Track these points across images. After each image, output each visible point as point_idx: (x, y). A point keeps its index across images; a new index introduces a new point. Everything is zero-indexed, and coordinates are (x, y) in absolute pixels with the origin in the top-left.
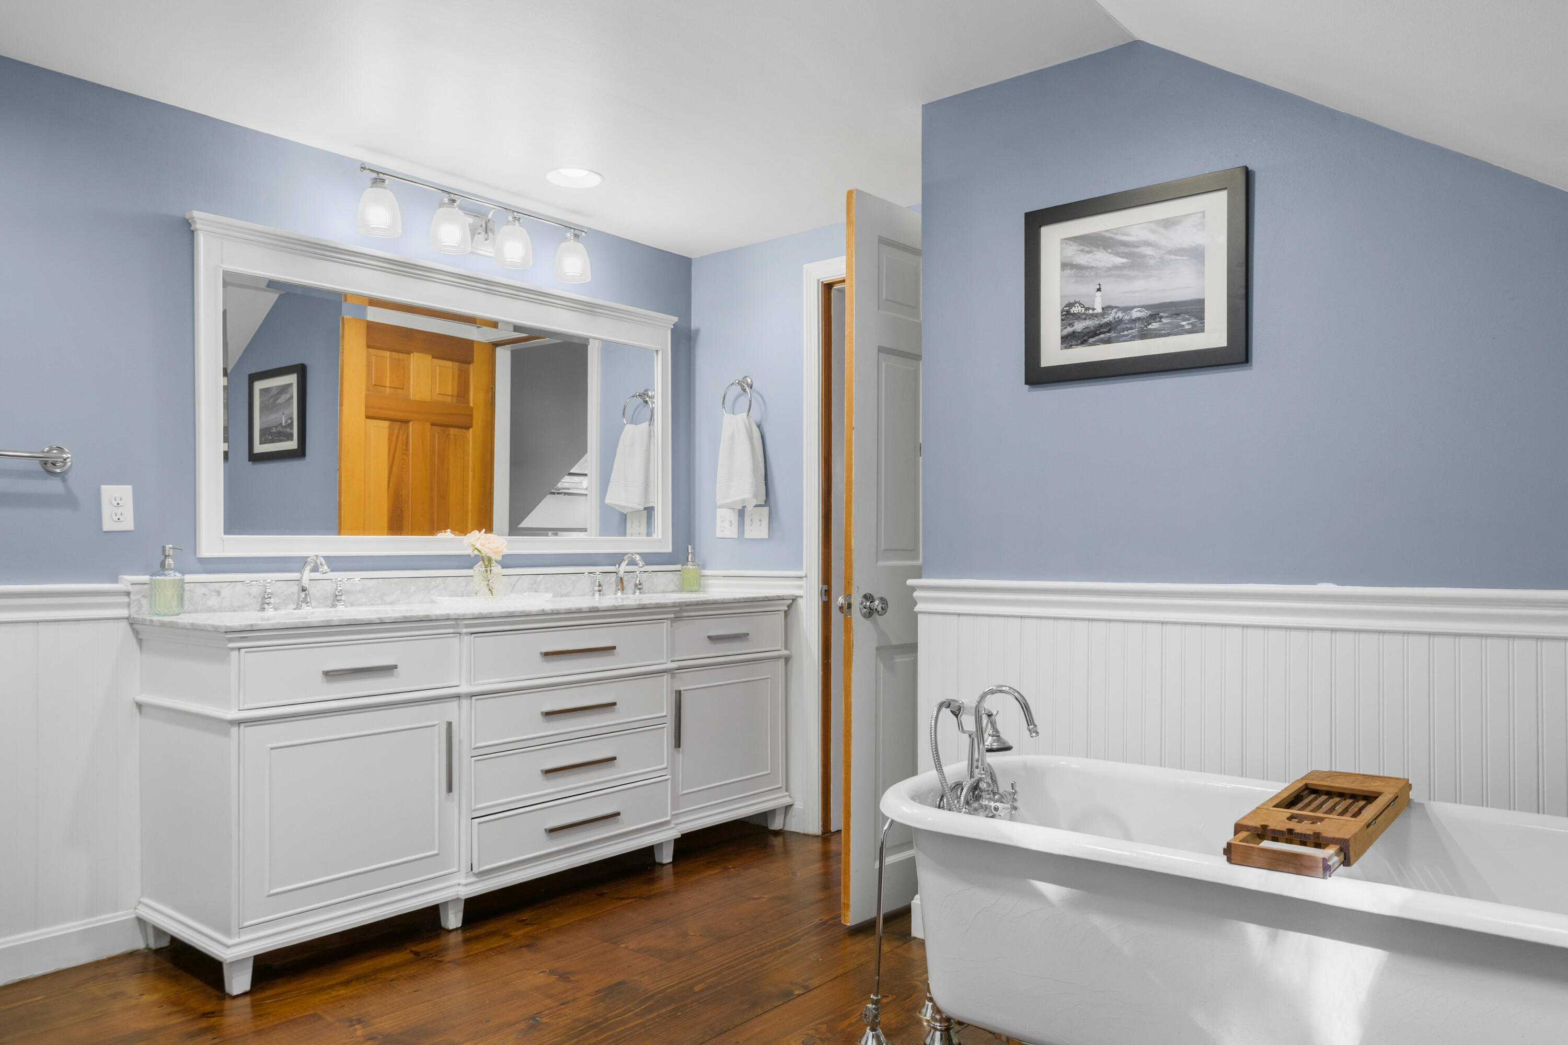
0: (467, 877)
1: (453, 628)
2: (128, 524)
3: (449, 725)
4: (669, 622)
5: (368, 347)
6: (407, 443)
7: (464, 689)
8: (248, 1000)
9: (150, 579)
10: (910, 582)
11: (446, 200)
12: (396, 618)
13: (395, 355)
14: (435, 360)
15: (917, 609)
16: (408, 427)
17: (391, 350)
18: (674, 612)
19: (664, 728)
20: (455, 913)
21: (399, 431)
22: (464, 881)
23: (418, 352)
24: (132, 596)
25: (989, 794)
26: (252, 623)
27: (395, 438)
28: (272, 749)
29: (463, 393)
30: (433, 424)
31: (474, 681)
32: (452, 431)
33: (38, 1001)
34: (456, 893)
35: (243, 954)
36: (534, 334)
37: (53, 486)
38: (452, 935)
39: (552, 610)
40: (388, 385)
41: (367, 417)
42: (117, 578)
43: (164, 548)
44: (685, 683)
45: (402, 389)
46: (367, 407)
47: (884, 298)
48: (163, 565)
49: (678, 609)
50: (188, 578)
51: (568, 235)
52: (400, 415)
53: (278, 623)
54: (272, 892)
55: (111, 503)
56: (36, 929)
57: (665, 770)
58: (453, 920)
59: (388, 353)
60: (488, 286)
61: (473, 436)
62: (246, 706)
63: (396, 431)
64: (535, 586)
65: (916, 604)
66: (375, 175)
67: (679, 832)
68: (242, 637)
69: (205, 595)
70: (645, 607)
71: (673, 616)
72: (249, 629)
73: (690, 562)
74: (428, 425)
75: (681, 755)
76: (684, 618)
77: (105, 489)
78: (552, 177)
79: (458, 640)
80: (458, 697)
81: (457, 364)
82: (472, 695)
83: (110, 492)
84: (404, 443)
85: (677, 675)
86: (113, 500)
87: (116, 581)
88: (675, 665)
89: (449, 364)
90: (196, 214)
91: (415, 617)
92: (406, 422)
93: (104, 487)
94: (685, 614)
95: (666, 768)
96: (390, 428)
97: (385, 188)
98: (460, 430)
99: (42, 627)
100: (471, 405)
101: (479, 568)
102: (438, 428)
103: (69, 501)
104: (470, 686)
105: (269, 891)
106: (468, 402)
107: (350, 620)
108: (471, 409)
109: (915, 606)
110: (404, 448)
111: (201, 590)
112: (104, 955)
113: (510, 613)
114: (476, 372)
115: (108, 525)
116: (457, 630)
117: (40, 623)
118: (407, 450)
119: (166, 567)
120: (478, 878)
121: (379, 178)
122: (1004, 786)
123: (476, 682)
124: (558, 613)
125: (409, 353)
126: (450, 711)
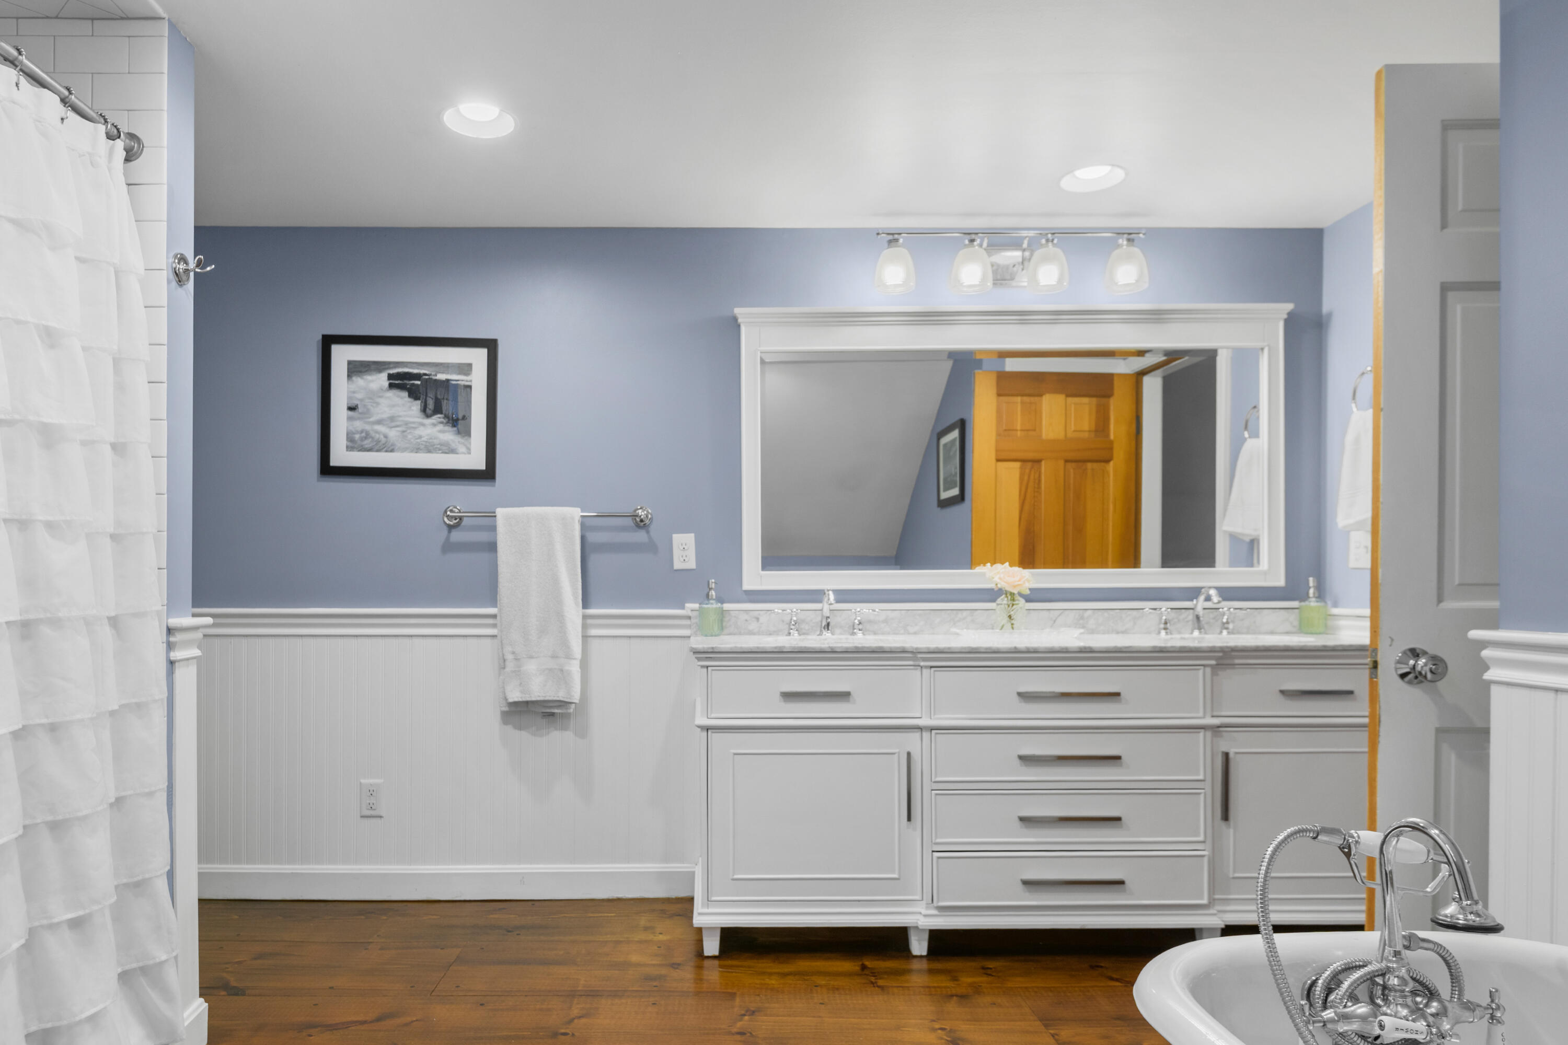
0: (927, 908)
1: (914, 661)
2: (692, 564)
3: (909, 754)
4: (1208, 670)
5: (999, 395)
6: (1040, 481)
7: (924, 722)
8: (716, 962)
9: (699, 607)
10: (1475, 634)
11: (967, 242)
12: (847, 648)
13: (1026, 399)
14: (1070, 400)
15: (1488, 676)
16: (1040, 468)
17: (1022, 395)
18: (1216, 659)
19: (1199, 794)
20: (919, 941)
21: (1030, 471)
22: (924, 912)
23: (1049, 392)
24: (692, 619)
25: (1405, 997)
26: (714, 646)
27: (1026, 478)
28: (735, 754)
29: (1102, 426)
30: (1066, 461)
31: (934, 715)
32: (1089, 465)
33: (611, 916)
34: (915, 921)
35: (712, 923)
36: (1172, 355)
37: (640, 536)
38: (915, 961)
39: (1028, 648)
40: (1019, 428)
41: (998, 460)
42: (684, 606)
43: (709, 582)
44: (1233, 745)
45: (1035, 430)
46: (997, 451)
47: (1460, 208)
48: (708, 595)
49: (1221, 654)
50: (727, 606)
51: (1120, 241)
52: (1031, 455)
53: (736, 647)
54: (736, 877)
55: (679, 548)
56: (628, 863)
57: (1203, 844)
58: (919, 946)
59: (1019, 399)
60: (1023, 316)
61: (1115, 470)
62: (713, 715)
63: (1027, 471)
64: (1081, 622)
65: (1487, 668)
66: (891, 237)
67: (1223, 921)
68: (707, 658)
69: (746, 620)
70: (1165, 650)
71: (1213, 662)
72: (711, 650)
73: (1312, 598)
74: (1062, 463)
75: (1231, 831)
76: (1237, 666)
77: (676, 537)
78: (1067, 184)
79: (920, 673)
80: (920, 729)
81: (1094, 400)
82: (932, 729)
83: (678, 539)
84: (1037, 481)
85: (1224, 733)
86: (680, 545)
87: (683, 608)
88: (1216, 721)
89: (1085, 400)
90: (737, 311)
91: (868, 648)
92: (1039, 461)
93: (675, 536)
94: (1237, 661)
95: (1204, 842)
96: (1021, 468)
97: (899, 246)
98: (1099, 464)
99: (633, 641)
100: (1112, 437)
101: (1003, 600)
102: (1074, 465)
103: (651, 547)
104: (929, 719)
105: (733, 876)
106: (1108, 435)
107: (801, 647)
108: (1111, 442)
109: (1486, 672)
110: (1036, 486)
111: (744, 616)
112: (673, 894)
113: (973, 648)
114: (1118, 406)
115: (678, 565)
116: (917, 663)
117: (631, 638)
118: (1039, 487)
119: (710, 598)
120: (939, 912)
121: (893, 238)
122: (1476, 993)
123: (936, 716)
124: (1035, 651)
125: (1041, 395)
126: (912, 742)
